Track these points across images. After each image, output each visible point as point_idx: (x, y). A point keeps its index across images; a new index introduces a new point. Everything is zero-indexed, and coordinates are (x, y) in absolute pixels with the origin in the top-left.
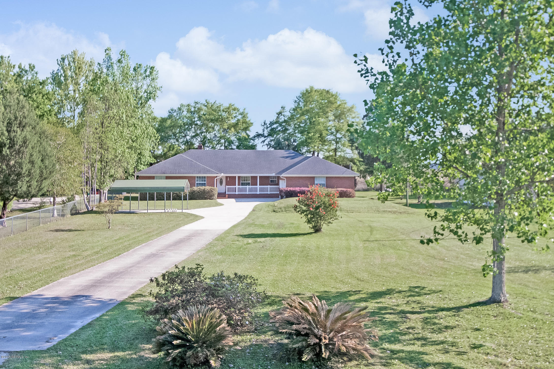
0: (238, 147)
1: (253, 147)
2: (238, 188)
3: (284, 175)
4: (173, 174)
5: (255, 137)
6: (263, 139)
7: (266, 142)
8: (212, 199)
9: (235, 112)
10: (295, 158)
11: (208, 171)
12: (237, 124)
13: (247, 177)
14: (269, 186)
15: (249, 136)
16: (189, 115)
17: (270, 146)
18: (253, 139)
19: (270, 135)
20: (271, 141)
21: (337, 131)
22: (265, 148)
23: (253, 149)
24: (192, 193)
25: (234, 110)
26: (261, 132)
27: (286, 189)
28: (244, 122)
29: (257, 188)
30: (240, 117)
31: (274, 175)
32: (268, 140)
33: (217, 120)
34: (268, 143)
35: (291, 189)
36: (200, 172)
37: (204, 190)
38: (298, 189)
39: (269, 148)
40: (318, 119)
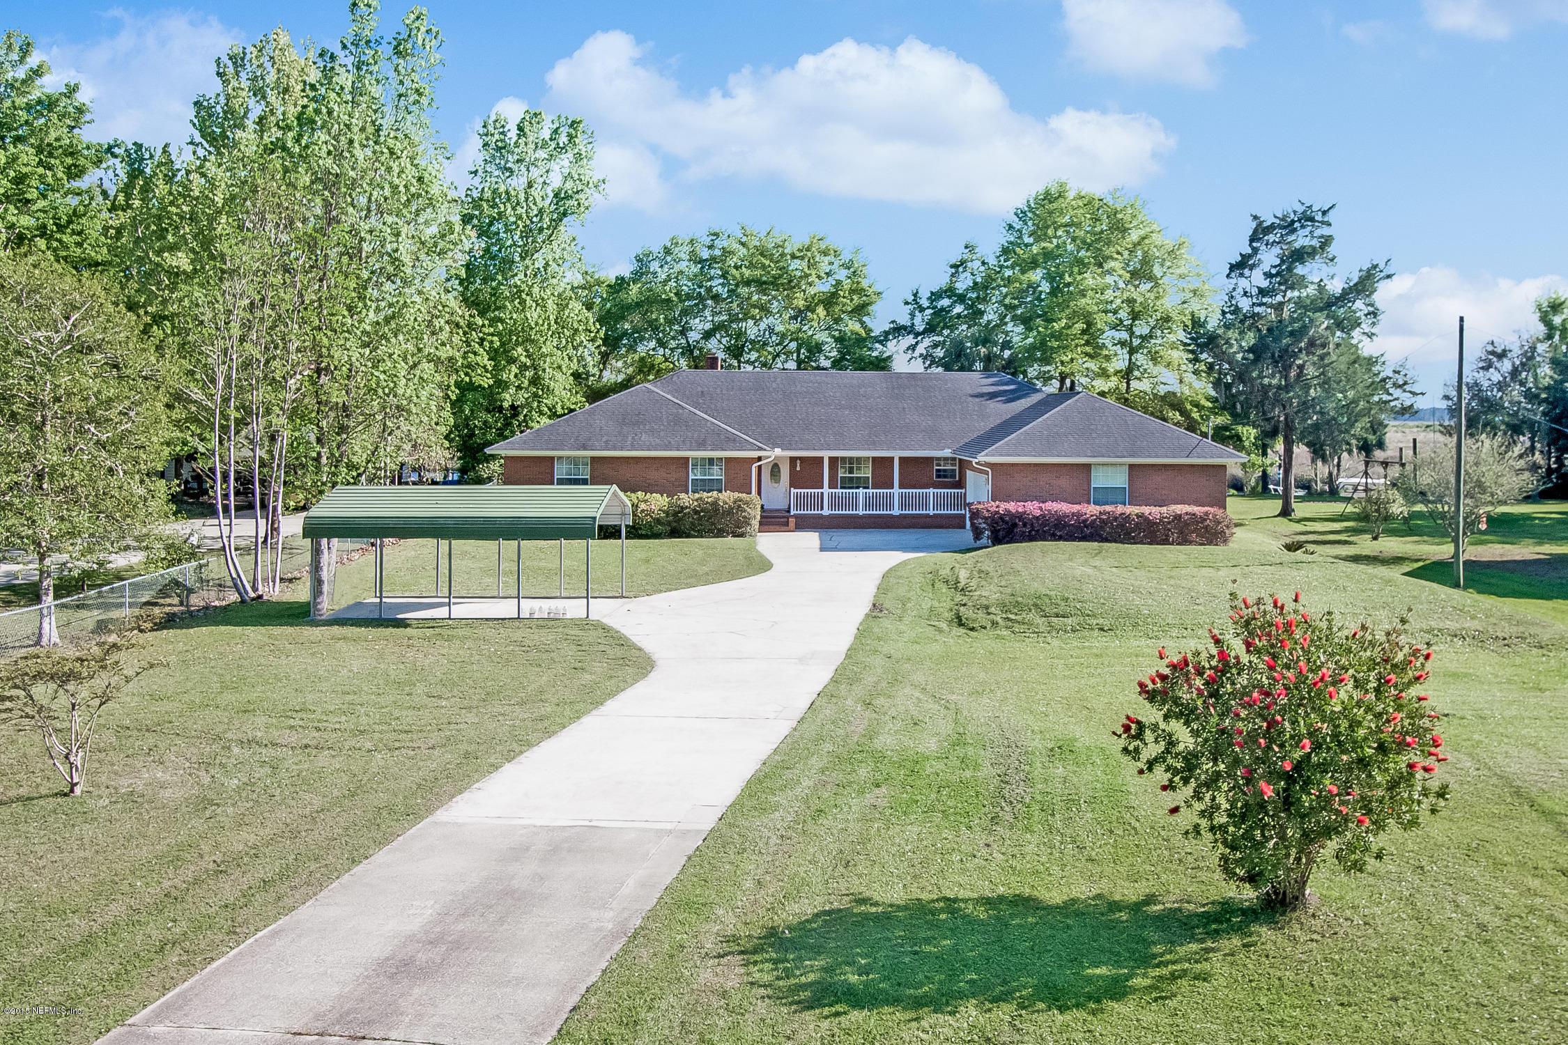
0: (837, 364)
1: (881, 364)
2: (831, 496)
3: (982, 457)
4: (614, 449)
5: (886, 333)
6: (910, 340)
7: (921, 349)
8: (742, 535)
9: (827, 259)
10: (1019, 398)
11: (731, 441)
12: (834, 295)
13: (859, 460)
14: (931, 490)
15: (869, 331)
16: (695, 269)
17: (933, 362)
18: (884, 338)
19: (931, 329)
20: (935, 346)
21: (1135, 316)
22: (918, 367)
23: (883, 369)
24: (675, 514)
25: (825, 253)
26: (904, 320)
27: (993, 506)
28: (857, 291)
29: (891, 496)
30: (842, 274)
31: (947, 453)
32: (927, 342)
33: (774, 283)
34: (924, 352)
35: (1012, 507)
36: (701, 445)
37: (715, 503)
38: (1033, 508)
39: (930, 366)
40: (1079, 278)
